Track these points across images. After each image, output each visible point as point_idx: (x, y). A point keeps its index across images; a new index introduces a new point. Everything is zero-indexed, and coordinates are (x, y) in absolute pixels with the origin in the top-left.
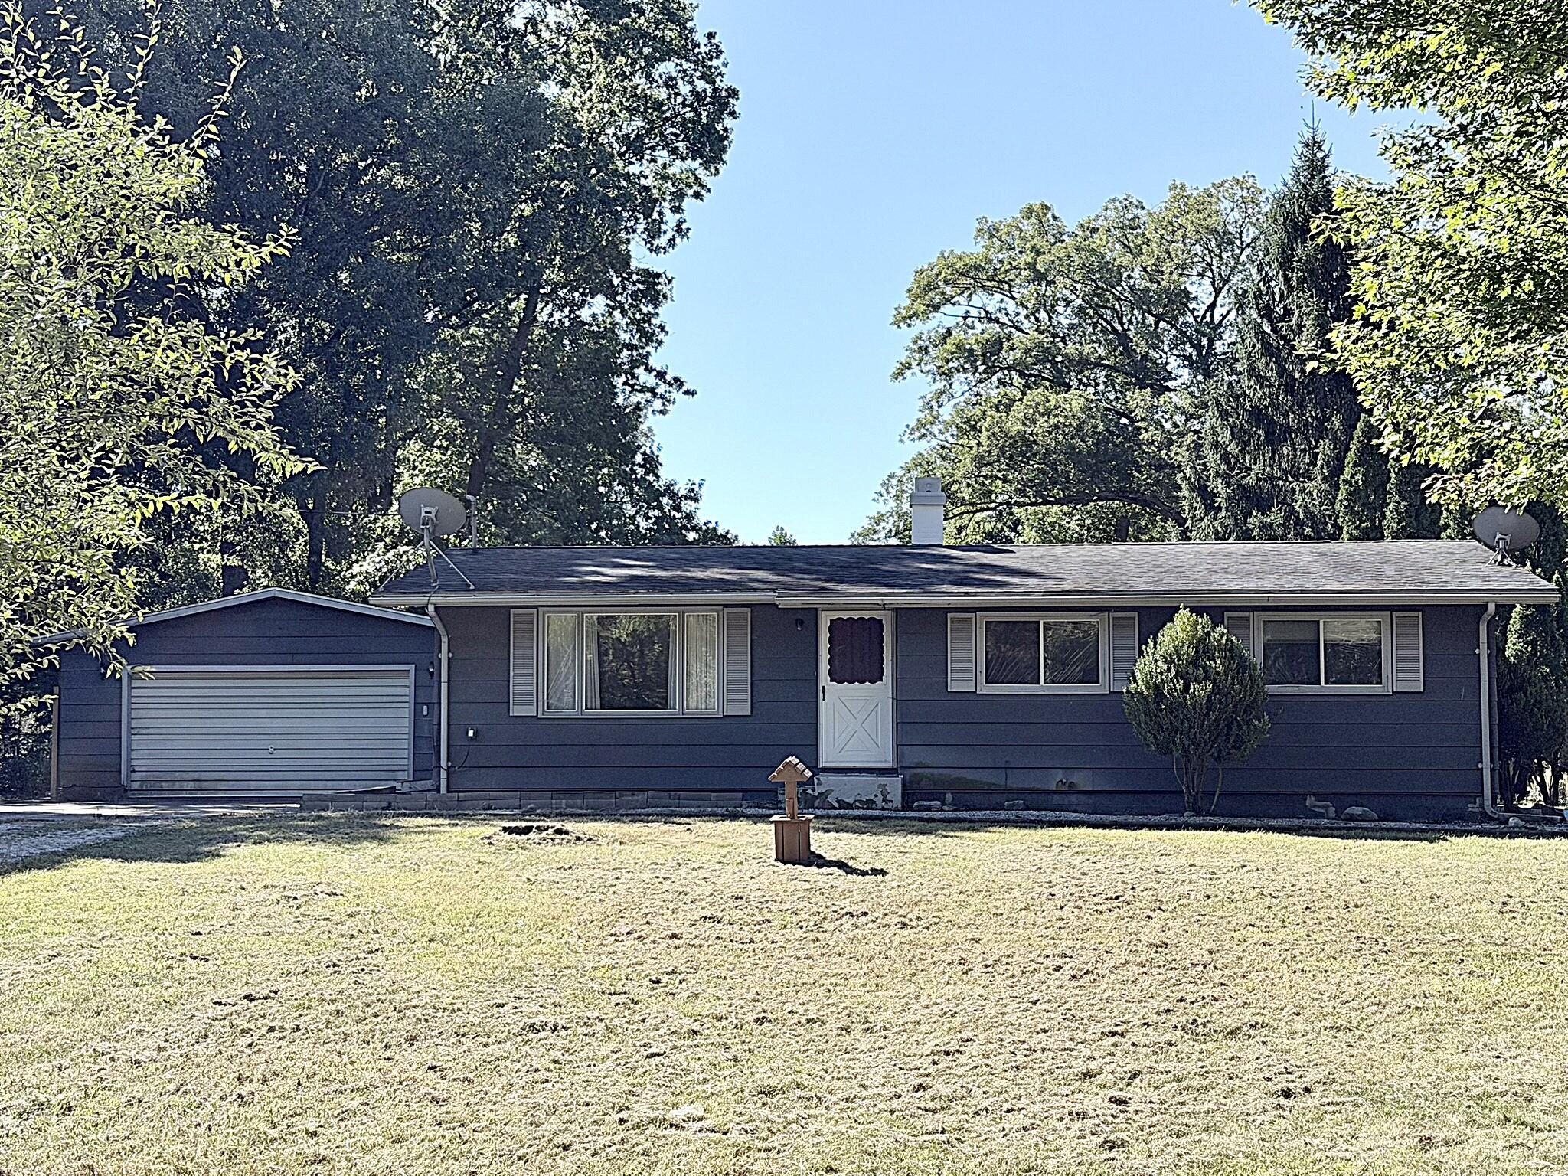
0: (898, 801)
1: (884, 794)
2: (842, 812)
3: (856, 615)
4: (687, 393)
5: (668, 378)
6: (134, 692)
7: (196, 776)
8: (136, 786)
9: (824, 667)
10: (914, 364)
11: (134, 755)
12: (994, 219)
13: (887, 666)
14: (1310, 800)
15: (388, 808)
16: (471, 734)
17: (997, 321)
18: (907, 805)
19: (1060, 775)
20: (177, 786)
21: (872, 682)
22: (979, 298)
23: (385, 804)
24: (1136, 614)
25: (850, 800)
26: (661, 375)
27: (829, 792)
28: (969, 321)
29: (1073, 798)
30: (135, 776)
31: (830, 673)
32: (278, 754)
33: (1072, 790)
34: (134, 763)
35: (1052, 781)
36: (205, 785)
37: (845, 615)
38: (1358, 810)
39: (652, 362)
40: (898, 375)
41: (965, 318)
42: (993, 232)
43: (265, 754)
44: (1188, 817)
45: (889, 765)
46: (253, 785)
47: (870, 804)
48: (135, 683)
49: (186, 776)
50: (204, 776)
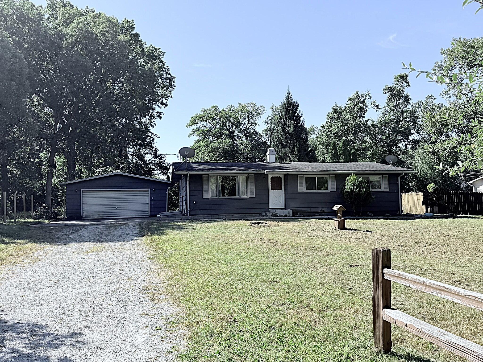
0: (292, 215)
1: (289, 213)
2: (280, 218)
3: (276, 176)
4: (158, 137)
5: (154, 134)
6: (83, 195)
7: (98, 214)
8: (84, 216)
9: (270, 187)
10: (192, 134)
11: (84, 209)
12: (205, 108)
13: (283, 187)
14: (368, 213)
15: (181, 219)
16: (195, 202)
17: (206, 127)
18: (294, 215)
19: (321, 209)
20: (94, 216)
21: (280, 190)
22: (203, 123)
23: (180, 218)
24: (335, 176)
25: (282, 215)
26: (152, 134)
27: (277, 213)
28: (201, 127)
29: (323, 214)
30: (84, 214)
31: (271, 188)
32: (118, 208)
33: (323, 212)
34: (83, 211)
35: (319, 210)
36: (100, 216)
37: (274, 176)
38: (388, 214)
39: (151, 131)
40: (189, 136)
41: (200, 126)
42: (205, 111)
43: (115, 209)
44: (357, 217)
45: (284, 207)
46: (112, 215)
47: (286, 216)
48: (84, 193)
49: (96, 214)
50: (94, 214)
